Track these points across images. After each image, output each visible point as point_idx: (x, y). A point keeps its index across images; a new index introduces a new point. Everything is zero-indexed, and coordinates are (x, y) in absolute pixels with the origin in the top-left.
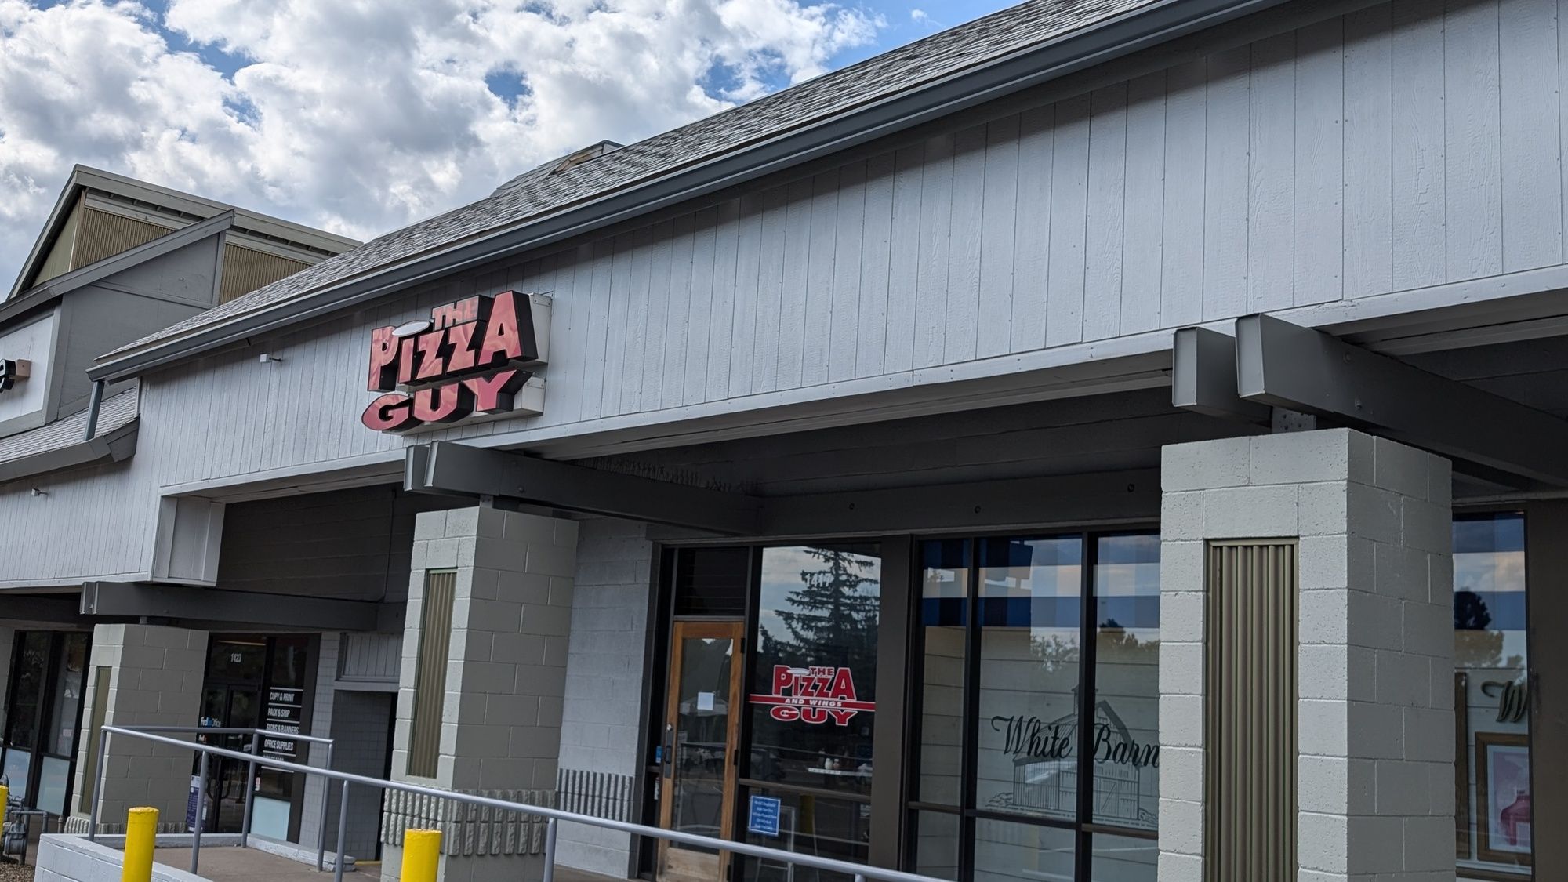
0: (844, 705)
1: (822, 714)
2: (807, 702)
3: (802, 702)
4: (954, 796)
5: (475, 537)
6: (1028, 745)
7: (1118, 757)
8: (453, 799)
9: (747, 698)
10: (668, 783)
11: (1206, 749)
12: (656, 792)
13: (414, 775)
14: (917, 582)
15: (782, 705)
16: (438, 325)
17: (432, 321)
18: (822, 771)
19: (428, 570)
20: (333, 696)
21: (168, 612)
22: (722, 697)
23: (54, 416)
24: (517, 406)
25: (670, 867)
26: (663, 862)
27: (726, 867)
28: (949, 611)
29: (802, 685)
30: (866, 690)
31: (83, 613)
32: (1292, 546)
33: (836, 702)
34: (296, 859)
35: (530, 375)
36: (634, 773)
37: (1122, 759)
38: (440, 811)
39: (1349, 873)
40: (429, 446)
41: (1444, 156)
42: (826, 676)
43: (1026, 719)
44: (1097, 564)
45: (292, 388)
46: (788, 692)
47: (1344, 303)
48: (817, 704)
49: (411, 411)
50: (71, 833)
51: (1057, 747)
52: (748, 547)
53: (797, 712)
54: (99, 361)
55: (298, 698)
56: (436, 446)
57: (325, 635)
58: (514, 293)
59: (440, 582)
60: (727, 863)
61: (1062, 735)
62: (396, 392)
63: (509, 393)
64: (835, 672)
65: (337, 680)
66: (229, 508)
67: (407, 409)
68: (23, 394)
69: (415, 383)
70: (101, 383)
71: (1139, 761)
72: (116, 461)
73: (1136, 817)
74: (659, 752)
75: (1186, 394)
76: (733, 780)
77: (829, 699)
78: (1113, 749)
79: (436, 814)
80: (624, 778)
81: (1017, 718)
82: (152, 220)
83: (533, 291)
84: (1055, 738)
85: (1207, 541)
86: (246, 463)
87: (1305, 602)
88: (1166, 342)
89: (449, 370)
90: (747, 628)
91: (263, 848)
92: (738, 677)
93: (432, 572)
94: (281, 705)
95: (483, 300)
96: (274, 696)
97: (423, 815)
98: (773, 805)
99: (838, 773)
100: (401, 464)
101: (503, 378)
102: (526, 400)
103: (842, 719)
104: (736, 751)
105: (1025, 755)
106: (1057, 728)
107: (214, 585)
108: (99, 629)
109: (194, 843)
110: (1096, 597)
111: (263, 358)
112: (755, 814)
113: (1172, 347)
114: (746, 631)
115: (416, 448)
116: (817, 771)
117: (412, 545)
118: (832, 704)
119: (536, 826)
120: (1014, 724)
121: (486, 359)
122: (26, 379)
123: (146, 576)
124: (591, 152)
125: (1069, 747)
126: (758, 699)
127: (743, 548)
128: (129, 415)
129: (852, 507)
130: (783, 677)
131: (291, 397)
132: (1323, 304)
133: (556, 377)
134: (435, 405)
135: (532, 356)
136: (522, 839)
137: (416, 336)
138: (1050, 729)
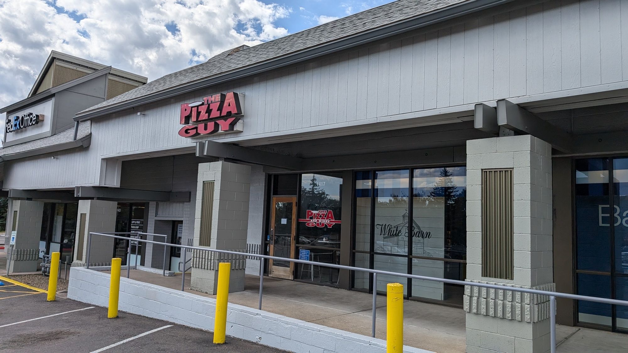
0: (330, 221)
1: (323, 224)
2: (318, 221)
3: (316, 221)
4: (368, 248)
5: (221, 171)
6: (388, 232)
7: (417, 236)
8: (217, 252)
9: (298, 220)
10: (272, 246)
11: (482, 232)
12: (268, 249)
13: (202, 245)
14: (354, 184)
15: (309, 222)
16: (206, 103)
17: (203, 102)
18: (323, 242)
19: (204, 181)
20: (154, 222)
21: (104, 196)
22: (289, 219)
23: (54, 132)
24: (235, 129)
25: (273, 272)
26: (271, 270)
27: (292, 271)
28: (364, 193)
29: (316, 216)
30: (338, 216)
31: (76, 196)
32: (511, 171)
33: (328, 221)
34: (154, 273)
35: (240, 119)
36: (261, 244)
37: (418, 236)
38: (212, 257)
39: (531, 269)
40: (204, 142)
41: (561, 51)
42: (324, 213)
43: (387, 225)
44: (413, 178)
45: (149, 123)
46: (311, 218)
47: (527, 96)
48: (321, 221)
49: (197, 131)
50: (80, 266)
51: (397, 233)
52: (297, 174)
53: (315, 224)
54: (77, 114)
55: (142, 223)
56: (207, 142)
57: (151, 203)
58: (234, 93)
59: (209, 186)
60: (293, 270)
61: (399, 229)
62: (189, 125)
63: (232, 125)
64: (327, 212)
65: (156, 217)
66: (123, 162)
67: (195, 130)
68: (42, 126)
69: (197, 121)
70: (78, 122)
71: (424, 237)
72: (84, 147)
73: (423, 253)
74: (268, 237)
75: (479, 124)
76: (294, 245)
77: (326, 220)
78: (415, 233)
79: (211, 257)
80: (258, 245)
81: (384, 225)
82: (78, 69)
83: (239, 92)
84: (397, 230)
85: (482, 170)
86: (133, 148)
87: (516, 188)
88: (472, 107)
89: (210, 117)
90: (298, 199)
91: (142, 270)
92: (295, 213)
93: (205, 182)
94: (135, 225)
95: (222, 95)
96: (133, 222)
97: (206, 258)
98: (307, 252)
99: (328, 242)
100: (195, 147)
101: (230, 120)
102: (238, 127)
103: (330, 226)
104: (295, 236)
105: (387, 235)
106: (397, 227)
107: (119, 187)
108: (80, 202)
109: (128, 268)
110: (413, 188)
111: (139, 114)
112: (301, 255)
113: (474, 109)
114: (298, 200)
115: (200, 142)
116: (321, 241)
117: (198, 174)
118: (326, 221)
119: (241, 260)
120: (383, 226)
121: (224, 113)
122: (43, 121)
123: (97, 184)
124: (239, 48)
125: (401, 233)
126: (301, 220)
127: (296, 174)
128: (87, 132)
129: (334, 161)
130: (310, 213)
131: (149, 126)
132: (520, 97)
133: (246, 120)
134: (206, 129)
135: (240, 113)
136: (237, 265)
137: (198, 106)
138: (395, 227)
